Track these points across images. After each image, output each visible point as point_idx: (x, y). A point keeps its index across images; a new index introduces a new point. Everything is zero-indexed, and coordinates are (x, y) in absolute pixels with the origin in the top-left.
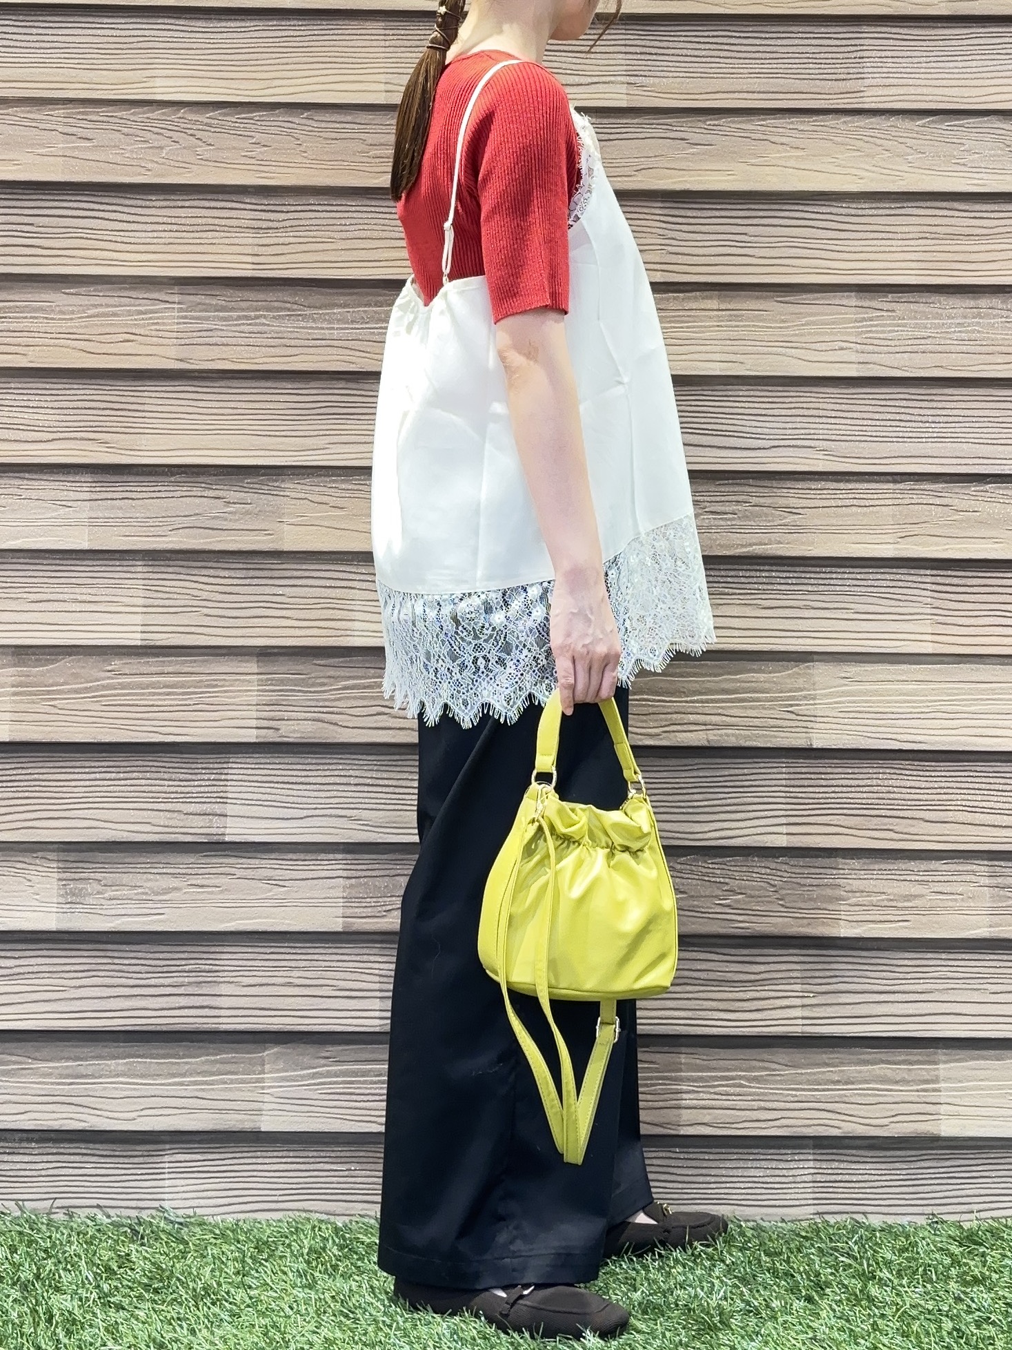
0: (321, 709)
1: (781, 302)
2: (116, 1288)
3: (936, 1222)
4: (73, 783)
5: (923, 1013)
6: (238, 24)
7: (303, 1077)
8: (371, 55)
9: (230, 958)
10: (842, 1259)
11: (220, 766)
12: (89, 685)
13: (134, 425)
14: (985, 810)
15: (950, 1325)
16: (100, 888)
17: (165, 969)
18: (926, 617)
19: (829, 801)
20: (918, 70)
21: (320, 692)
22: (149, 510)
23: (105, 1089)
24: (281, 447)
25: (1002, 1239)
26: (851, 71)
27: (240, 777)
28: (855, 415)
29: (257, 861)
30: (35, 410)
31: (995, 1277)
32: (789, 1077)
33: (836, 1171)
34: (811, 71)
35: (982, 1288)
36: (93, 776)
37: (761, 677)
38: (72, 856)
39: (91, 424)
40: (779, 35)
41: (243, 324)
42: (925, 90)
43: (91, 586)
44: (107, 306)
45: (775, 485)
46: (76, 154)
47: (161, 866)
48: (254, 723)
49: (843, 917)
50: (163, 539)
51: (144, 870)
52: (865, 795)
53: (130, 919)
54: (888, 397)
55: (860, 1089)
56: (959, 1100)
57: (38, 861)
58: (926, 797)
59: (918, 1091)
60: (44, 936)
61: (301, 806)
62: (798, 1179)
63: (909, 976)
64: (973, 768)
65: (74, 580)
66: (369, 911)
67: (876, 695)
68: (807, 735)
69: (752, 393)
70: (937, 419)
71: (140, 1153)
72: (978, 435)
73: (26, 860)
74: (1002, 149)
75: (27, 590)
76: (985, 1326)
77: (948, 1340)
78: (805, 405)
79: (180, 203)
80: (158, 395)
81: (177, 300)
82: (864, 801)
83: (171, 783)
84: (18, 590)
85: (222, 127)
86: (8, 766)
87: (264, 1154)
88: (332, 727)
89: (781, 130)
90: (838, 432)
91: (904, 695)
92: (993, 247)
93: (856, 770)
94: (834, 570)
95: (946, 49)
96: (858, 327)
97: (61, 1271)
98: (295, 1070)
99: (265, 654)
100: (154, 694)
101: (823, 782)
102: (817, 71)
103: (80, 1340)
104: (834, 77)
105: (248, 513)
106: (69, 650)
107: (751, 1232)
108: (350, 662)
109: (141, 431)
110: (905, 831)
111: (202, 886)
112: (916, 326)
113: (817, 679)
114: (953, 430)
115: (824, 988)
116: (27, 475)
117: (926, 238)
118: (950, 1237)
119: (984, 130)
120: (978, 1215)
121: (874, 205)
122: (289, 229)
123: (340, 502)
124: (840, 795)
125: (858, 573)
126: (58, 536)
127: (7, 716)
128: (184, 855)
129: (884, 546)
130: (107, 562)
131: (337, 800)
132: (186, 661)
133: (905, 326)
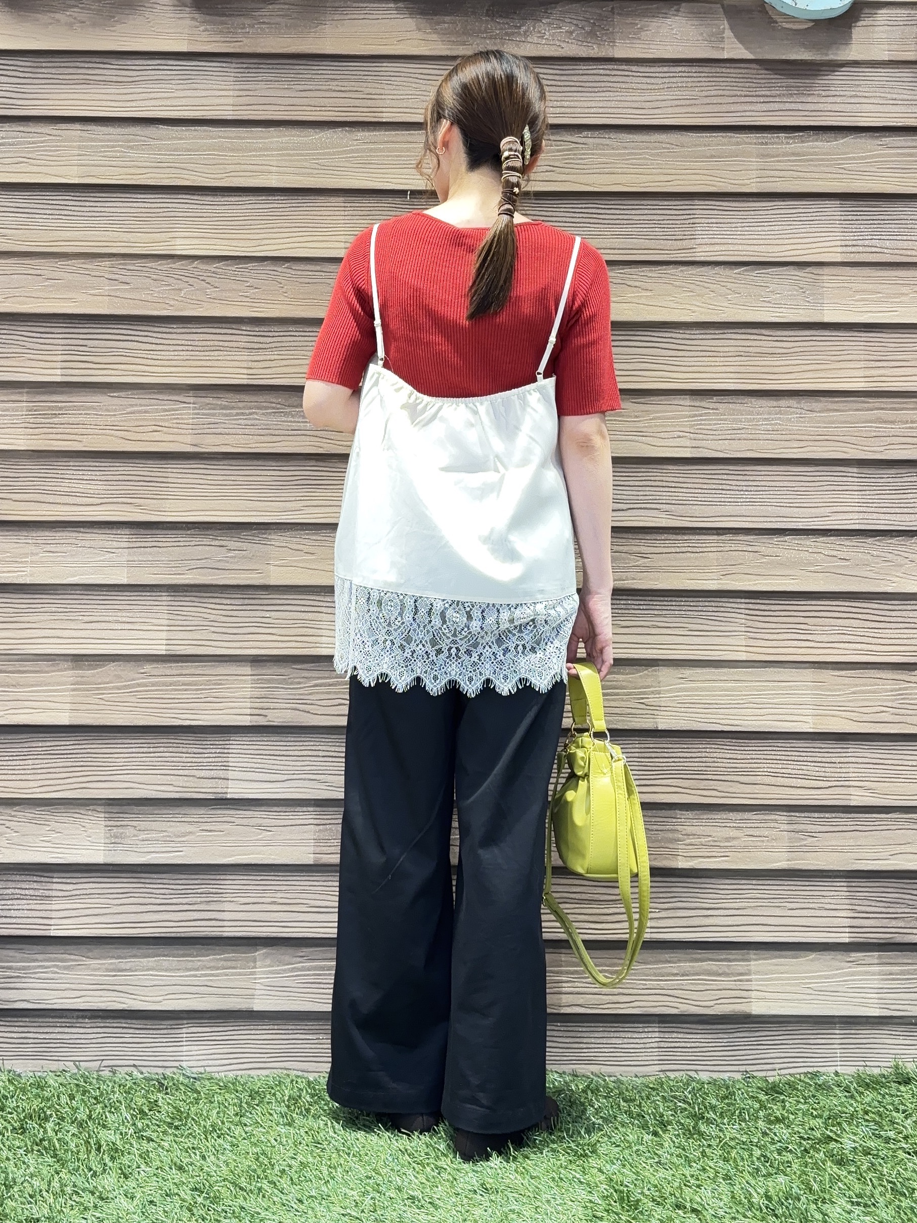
0: (298, 701)
1: (635, 403)
2: (148, 1125)
3: (748, 1077)
4: (116, 756)
5: (739, 923)
6: (237, 199)
7: (285, 971)
8: (335, 222)
9: (232, 884)
10: (679, 1104)
11: (224, 743)
12: (126, 683)
13: (160, 493)
14: (784, 775)
15: (759, 1152)
16: (136, 833)
17: (183, 892)
18: (741, 633)
19: (670, 768)
20: (735, 233)
21: (297, 688)
22: (171, 555)
23: (139, 979)
24: (267, 509)
25: (797, 1089)
26: (686, 233)
28: (688, 485)
29: (252, 813)
30: (88, 482)
31: (792, 1117)
32: (642, 971)
33: (675, 1040)
34: (657, 234)
35: (782, 1126)
36: (130, 750)
37: (620, 677)
38: (116, 809)
39: (129, 492)
40: (633, 207)
41: (241, 419)
42: (740, 248)
43: (129, 611)
44: (141, 405)
45: (630, 537)
46: (118, 294)
47: (180, 816)
48: (248, 711)
49: (681, 854)
50: (182, 576)
51: (166, 820)
53: (158, 855)
54: (713, 472)
55: (693, 980)
56: (765, 988)
57: (90, 813)
58: (741, 765)
59: (735, 981)
60: (94, 868)
61: (283, 772)
62: (648, 1045)
63: (729, 897)
64: (776, 744)
65: (116, 607)
66: (333, 849)
67: (705, 691)
68: (654, 720)
70: (749, 488)
71: (165, 1027)
72: (779, 500)
73: (82, 812)
74: (797, 291)
75: (82, 613)
76: (784, 1153)
77: (757, 1164)
78: (652, 478)
79: (194, 330)
80: (178, 471)
81: (192, 401)
82: (696, 769)
83: (187, 755)
84: (75, 614)
85: (225, 274)
86: (68, 743)
87: (256, 1027)
88: (305, 714)
89: (635, 276)
90: (677, 498)
91: (725, 690)
92: (790, 362)
93: (690, 746)
94: (674, 599)
95: (756, 217)
96: (692, 421)
97: (107, 1113)
98: (278, 966)
99: (256, 660)
100: (176, 690)
101: (666, 755)
102: (661, 234)
103: (121, 1164)
104: (674, 237)
105: (244, 557)
106: (112, 657)
107: (613, 1084)
108: (318, 666)
109: (166, 497)
110: (725, 790)
111: (210, 831)
112: (734, 420)
113: (661, 679)
114: (761, 496)
115: (666, 906)
116: (82, 530)
117: (741, 356)
118: (759, 1088)
119: (784, 277)
120: (779, 1072)
121: (702, 332)
122: (274, 349)
123: (311, 550)
124: (678, 764)
125: (692, 602)
126: (105, 574)
127: (68, 706)
128: (197, 808)
129: (711, 582)
130: (140, 594)
131: (309, 768)
132: (199, 666)
133: (725, 420)
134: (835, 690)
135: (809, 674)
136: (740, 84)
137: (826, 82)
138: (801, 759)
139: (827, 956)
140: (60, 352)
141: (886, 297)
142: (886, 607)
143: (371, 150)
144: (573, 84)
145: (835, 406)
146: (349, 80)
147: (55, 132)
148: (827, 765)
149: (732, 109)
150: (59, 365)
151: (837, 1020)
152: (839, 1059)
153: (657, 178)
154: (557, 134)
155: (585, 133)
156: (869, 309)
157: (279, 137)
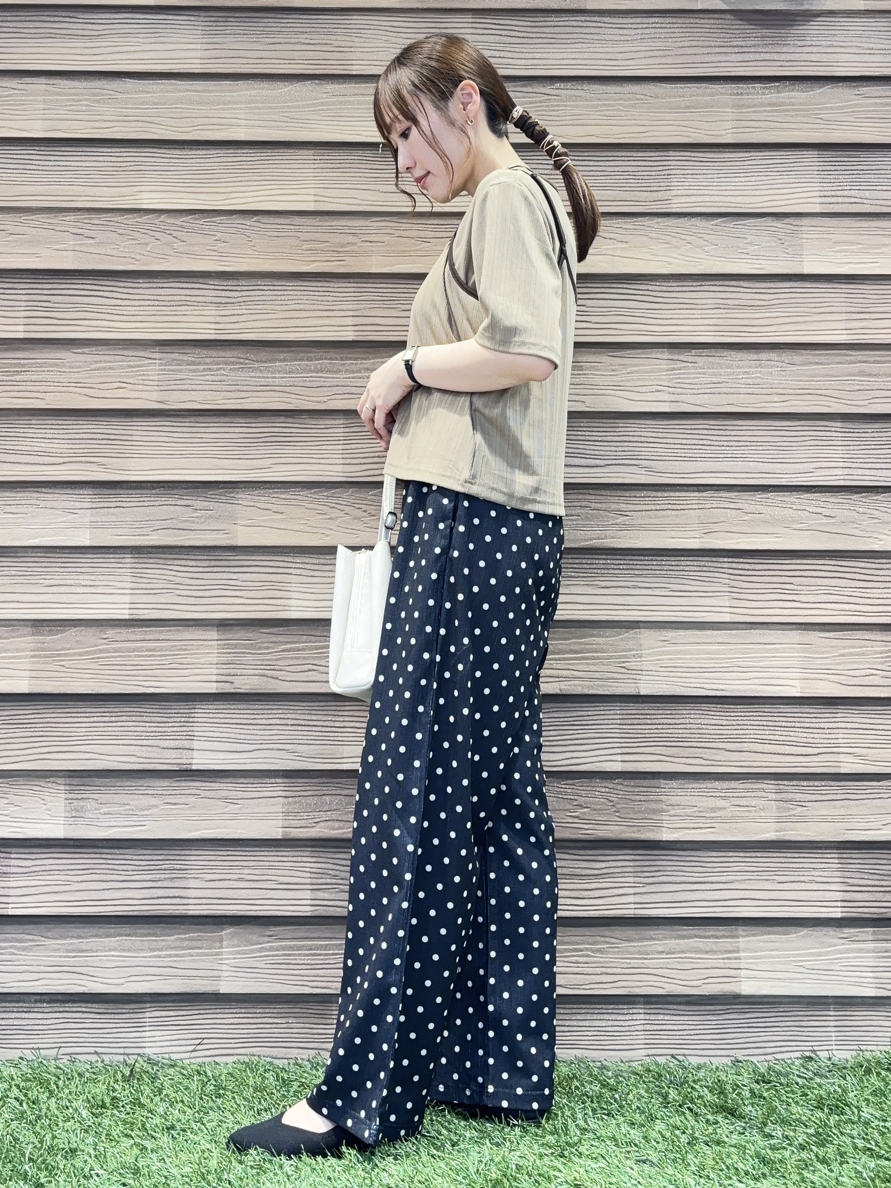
0: (266, 667)
1: (612, 356)
4: (77, 725)
5: (727, 898)
6: (205, 152)
7: (252, 951)
8: (304, 174)
9: (196, 859)
11: (189, 711)
12: (89, 649)
13: (124, 451)
14: (769, 742)
16: (97, 806)
17: (146, 868)
18: (726, 594)
19: (654, 735)
20: (711, 184)
21: (265, 654)
22: (135, 515)
23: (101, 960)
24: (237, 467)
26: (662, 184)
27: (204, 720)
28: (668, 441)
29: (217, 785)
30: (50, 440)
32: (625, 949)
33: (662, 1022)
34: (632, 185)
36: (91, 719)
37: (600, 640)
38: (76, 781)
39: (92, 450)
40: (608, 158)
41: (208, 375)
42: (717, 199)
43: (92, 574)
44: (106, 362)
45: (609, 494)
46: (83, 249)
47: (144, 788)
48: (214, 678)
49: (665, 825)
50: (146, 538)
51: (129, 792)
52: (680, 731)
53: (120, 829)
54: (693, 427)
55: (679, 958)
56: (754, 966)
57: (50, 785)
58: (727, 732)
59: (723, 959)
60: (54, 843)
61: (250, 742)
62: (633, 1028)
63: (715, 870)
64: (762, 710)
65: (78, 570)
66: (302, 823)
67: (686, 654)
68: (636, 685)
69: (591, 424)
70: (730, 444)
71: (128, 1011)
72: (761, 456)
73: (41, 784)
74: (776, 242)
75: (43, 577)
78: (631, 434)
79: (161, 285)
80: (143, 428)
81: (158, 357)
82: (679, 736)
83: (151, 724)
84: (35, 577)
85: (192, 228)
86: (27, 712)
87: (222, 1011)
88: (274, 681)
89: (610, 228)
91: (710, 654)
92: (769, 315)
93: (673, 712)
94: (654, 558)
96: (671, 375)
98: (245, 946)
99: (223, 625)
100: (139, 656)
101: (649, 721)
102: (636, 185)
104: (649, 189)
105: (210, 517)
106: (74, 623)
109: (131, 455)
110: (711, 758)
111: (175, 804)
112: (714, 374)
113: (642, 642)
114: (743, 452)
115: (652, 880)
116: (43, 490)
117: (720, 308)
119: (762, 228)
120: (769, 1057)
121: (680, 284)
122: (243, 304)
123: (280, 509)
124: (661, 731)
125: (673, 560)
126: (67, 536)
127: (27, 674)
128: (161, 780)
129: (692, 540)
130: (103, 556)
131: (278, 737)
132: (163, 631)
133: (704, 374)
134: (823, 653)
135: (795, 636)
136: (714, 35)
137: (802, 32)
138: (789, 724)
139: (820, 933)
140: (23, 308)
141: (867, 248)
142: (874, 566)
143: (341, 102)
144: (544, 35)
145: (817, 359)
146: (319, 33)
147: (20, 86)
148: (815, 731)
149: (707, 60)
150: (22, 321)
151: (831, 1000)
152: (834, 1043)
153: (631, 129)
154: (530, 85)
155: (557, 85)
156: (850, 260)
157: (247, 90)
